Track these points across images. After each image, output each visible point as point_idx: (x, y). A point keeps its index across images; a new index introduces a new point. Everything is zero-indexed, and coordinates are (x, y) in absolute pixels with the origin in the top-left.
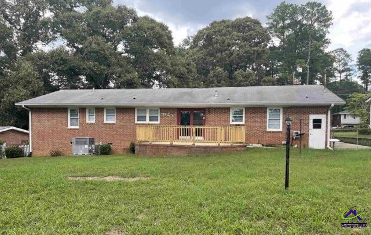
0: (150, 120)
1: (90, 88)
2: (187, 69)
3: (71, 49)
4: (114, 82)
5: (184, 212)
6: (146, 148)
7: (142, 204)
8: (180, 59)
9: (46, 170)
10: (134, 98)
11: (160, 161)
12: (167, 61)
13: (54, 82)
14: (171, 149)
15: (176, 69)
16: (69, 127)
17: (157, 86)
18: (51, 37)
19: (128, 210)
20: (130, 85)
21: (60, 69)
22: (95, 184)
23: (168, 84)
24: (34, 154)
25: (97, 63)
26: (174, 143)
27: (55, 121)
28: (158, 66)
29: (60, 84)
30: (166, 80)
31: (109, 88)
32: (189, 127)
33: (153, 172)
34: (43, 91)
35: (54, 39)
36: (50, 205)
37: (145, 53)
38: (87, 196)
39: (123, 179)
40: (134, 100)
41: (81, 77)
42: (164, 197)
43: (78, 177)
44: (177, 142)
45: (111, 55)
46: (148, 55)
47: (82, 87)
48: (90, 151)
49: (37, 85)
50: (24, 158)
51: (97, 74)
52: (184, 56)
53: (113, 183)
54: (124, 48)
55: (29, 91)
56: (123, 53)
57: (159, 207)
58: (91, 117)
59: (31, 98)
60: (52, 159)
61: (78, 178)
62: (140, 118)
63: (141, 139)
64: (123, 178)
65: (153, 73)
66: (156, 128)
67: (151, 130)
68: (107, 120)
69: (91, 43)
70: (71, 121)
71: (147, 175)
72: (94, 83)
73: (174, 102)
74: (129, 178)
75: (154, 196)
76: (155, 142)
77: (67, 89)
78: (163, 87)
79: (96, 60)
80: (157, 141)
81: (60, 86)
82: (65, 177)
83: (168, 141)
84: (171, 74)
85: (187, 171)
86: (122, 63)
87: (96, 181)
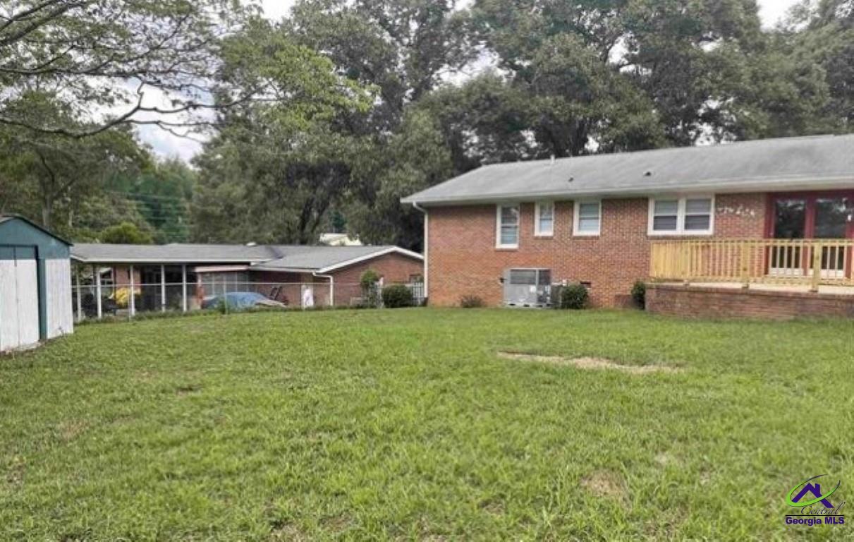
0: (687, 227)
1: (545, 156)
2: (800, 85)
3: (507, 72)
4: (599, 138)
5: (785, 464)
6: (674, 297)
7: (668, 430)
8: (778, 61)
9: (454, 334)
10: (648, 174)
11: (710, 331)
12: (742, 71)
13: (471, 149)
14: (743, 302)
15: (765, 90)
16: (499, 246)
17: (708, 139)
18: (467, 53)
19: (633, 439)
20: (638, 141)
21: (485, 120)
22: (554, 372)
23: (741, 132)
24: (432, 301)
25: (561, 98)
26: (754, 287)
27: (472, 233)
28: (715, 86)
29: (481, 154)
30: (735, 119)
31: (586, 153)
32: (801, 243)
33: (695, 356)
34: (449, 171)
35: (474, 55)
36: (467, 407)
37: (681, 56)
38: (537, 397)
39: (617, 367)
40: (648, 178)
41: (525, 133)
42: (727, 420)
43: (517, 353)
44: (762, 282)
45: (594, 74)
46: (689, 60)
47: (525, 155)
48: (541, 299)
49: (438, 159)
50: (414, 309)
51: (560, 123)
52: (790, 52)
53: (593, 372)
54: (626, 51)
55: (425, 172)
56: (623, 65)
57: (711, 444)
58: (545, 223)
59: (428, 188)
60: (464, 313)
61: (517, 356)
62: (661, 222)
63: (661, 272)
64: (618, 363)
65: (699, 107)
66: (703, 247)
67: (689, 250)
68: (580, 228)
69: (549, 54)
70: (503, 232)
71: (678, 361)
72: (552, 146)
73: (759, 177)
74: (631, 365)
75: (697, 415)
76: (699, 281)
77: (495, 162)
78: (727, 140)
79: (561, 90)
80: (705, 281)
81: (482, 157)
82: (492, 351)
83: (735, 281)
84: (749, 103)
85: (792, 361)
86: (621, 88)
87: (557, 366)
